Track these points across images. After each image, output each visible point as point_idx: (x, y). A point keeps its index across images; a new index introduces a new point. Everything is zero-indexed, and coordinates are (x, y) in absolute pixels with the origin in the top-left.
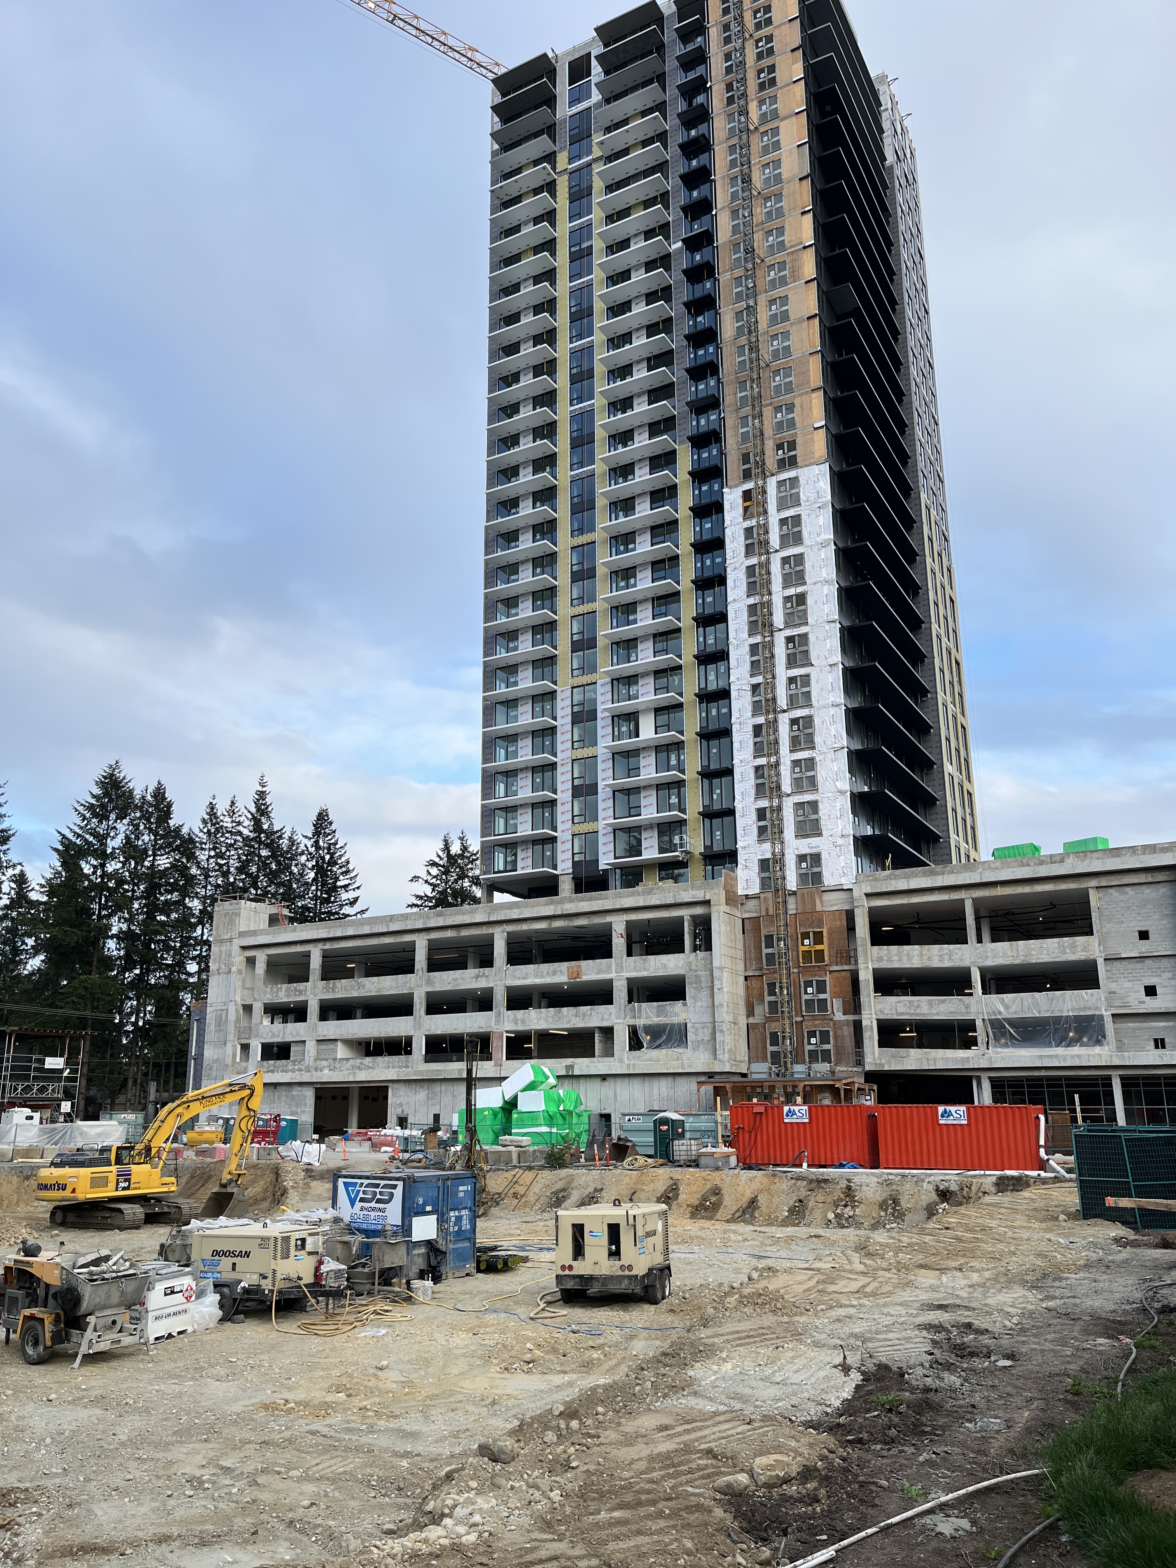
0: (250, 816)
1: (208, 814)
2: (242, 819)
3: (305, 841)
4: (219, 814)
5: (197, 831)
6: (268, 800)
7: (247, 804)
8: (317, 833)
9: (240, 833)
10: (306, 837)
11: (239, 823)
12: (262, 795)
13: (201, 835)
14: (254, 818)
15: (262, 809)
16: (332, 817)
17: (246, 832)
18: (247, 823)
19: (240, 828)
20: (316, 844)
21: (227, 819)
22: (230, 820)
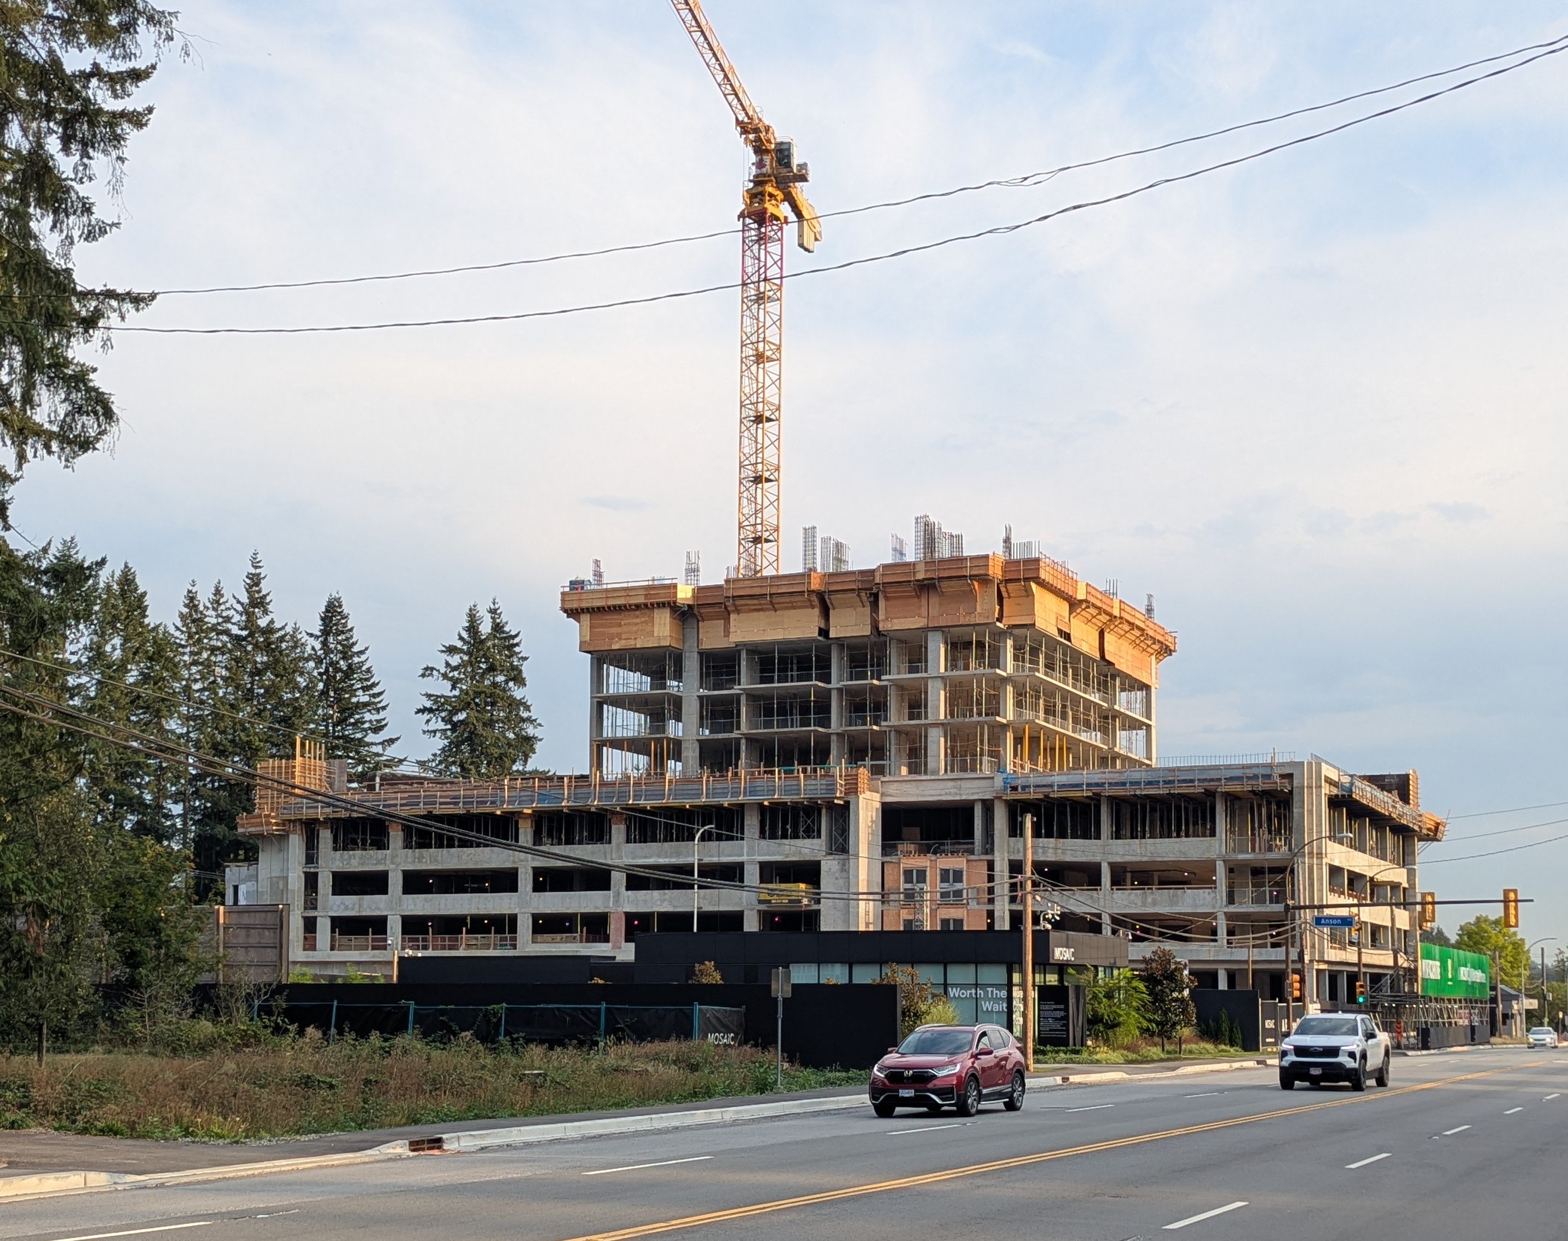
0: (239, 608)
1: (186, 606)
2: (231, 612)
3: (311, 641)
4: (201, 608)
5: (172, 630)
6: (265, 587)
7: (236, 592)
8: (326, 632)
9: (227, 632)
10: (311, 635)
11: (228, 619)
12: (255, 581)
13: (177, 634)
14: (246, 612)
15: (257, 602)
16: (346, 609)
17: (235, 630)
18: (236, 618)
19: (229, 626)
20: (325, 644)
21: (211, 612)
22: (214, 613)
